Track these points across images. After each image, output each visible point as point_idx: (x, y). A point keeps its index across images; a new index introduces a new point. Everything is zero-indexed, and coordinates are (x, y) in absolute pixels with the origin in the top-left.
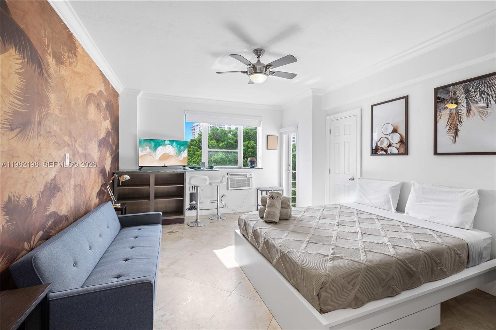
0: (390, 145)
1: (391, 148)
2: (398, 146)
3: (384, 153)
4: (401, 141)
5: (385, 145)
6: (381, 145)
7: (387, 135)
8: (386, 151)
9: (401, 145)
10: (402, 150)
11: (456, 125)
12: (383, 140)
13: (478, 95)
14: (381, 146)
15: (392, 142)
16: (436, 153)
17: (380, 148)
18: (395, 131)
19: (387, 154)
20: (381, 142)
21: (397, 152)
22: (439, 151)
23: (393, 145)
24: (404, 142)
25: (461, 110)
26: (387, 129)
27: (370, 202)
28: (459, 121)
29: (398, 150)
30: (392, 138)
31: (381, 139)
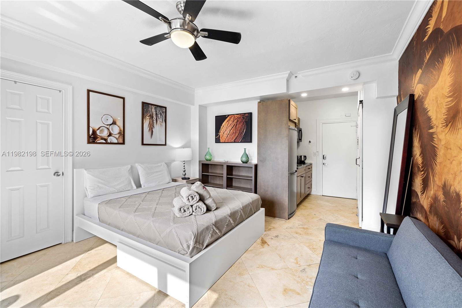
0: (110, 135)
1: (111, 137)
2: (117, 136)
3: (104, 141)
4: (120, 133)
5: (105, 134)
6: (100, 133)
7: (107, 125)
8: (105, 140)
9: (120, 136)
10: (121, 141)
11: (152, 128)
12: (103, 129)
13: (160, 115)
14: (100, 135)
15: (112, 132)
16: (143, 144)
17: (99, 137)
18: (114, 123)
19: (107, 143)
20: (101, 131)
21: (116, 141)
22: (144, 143)
23: (113, 135)
24: (122, 134)
25: (154, 120)
26: (107, 120)
27: (115, 190)
28: (153, 126)
29: (117, 139)
30: (112, 129)
31: (101, 128)
